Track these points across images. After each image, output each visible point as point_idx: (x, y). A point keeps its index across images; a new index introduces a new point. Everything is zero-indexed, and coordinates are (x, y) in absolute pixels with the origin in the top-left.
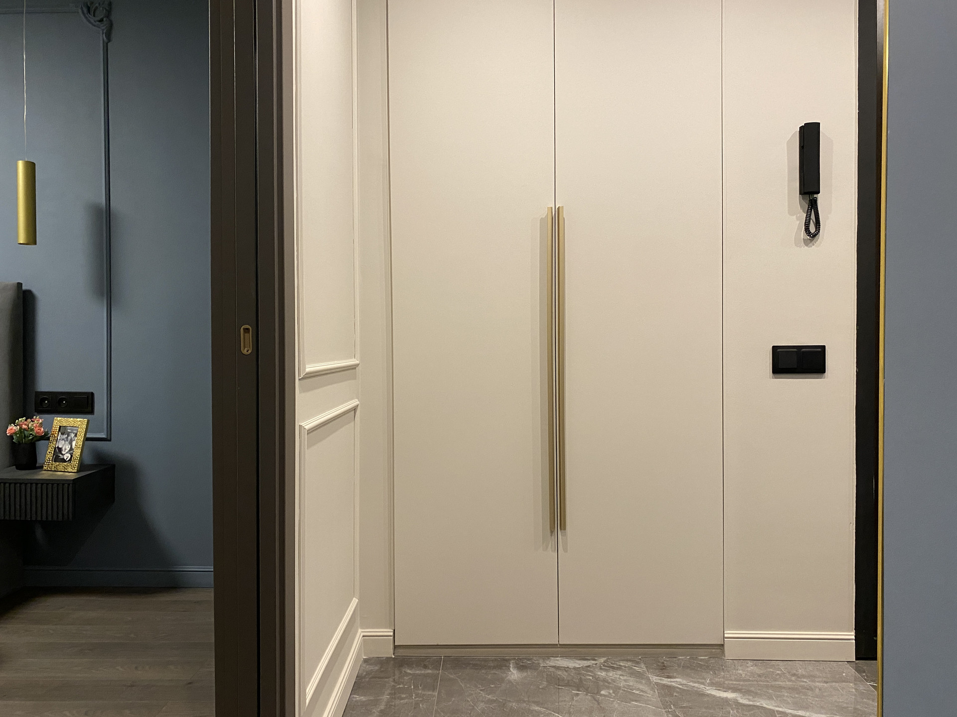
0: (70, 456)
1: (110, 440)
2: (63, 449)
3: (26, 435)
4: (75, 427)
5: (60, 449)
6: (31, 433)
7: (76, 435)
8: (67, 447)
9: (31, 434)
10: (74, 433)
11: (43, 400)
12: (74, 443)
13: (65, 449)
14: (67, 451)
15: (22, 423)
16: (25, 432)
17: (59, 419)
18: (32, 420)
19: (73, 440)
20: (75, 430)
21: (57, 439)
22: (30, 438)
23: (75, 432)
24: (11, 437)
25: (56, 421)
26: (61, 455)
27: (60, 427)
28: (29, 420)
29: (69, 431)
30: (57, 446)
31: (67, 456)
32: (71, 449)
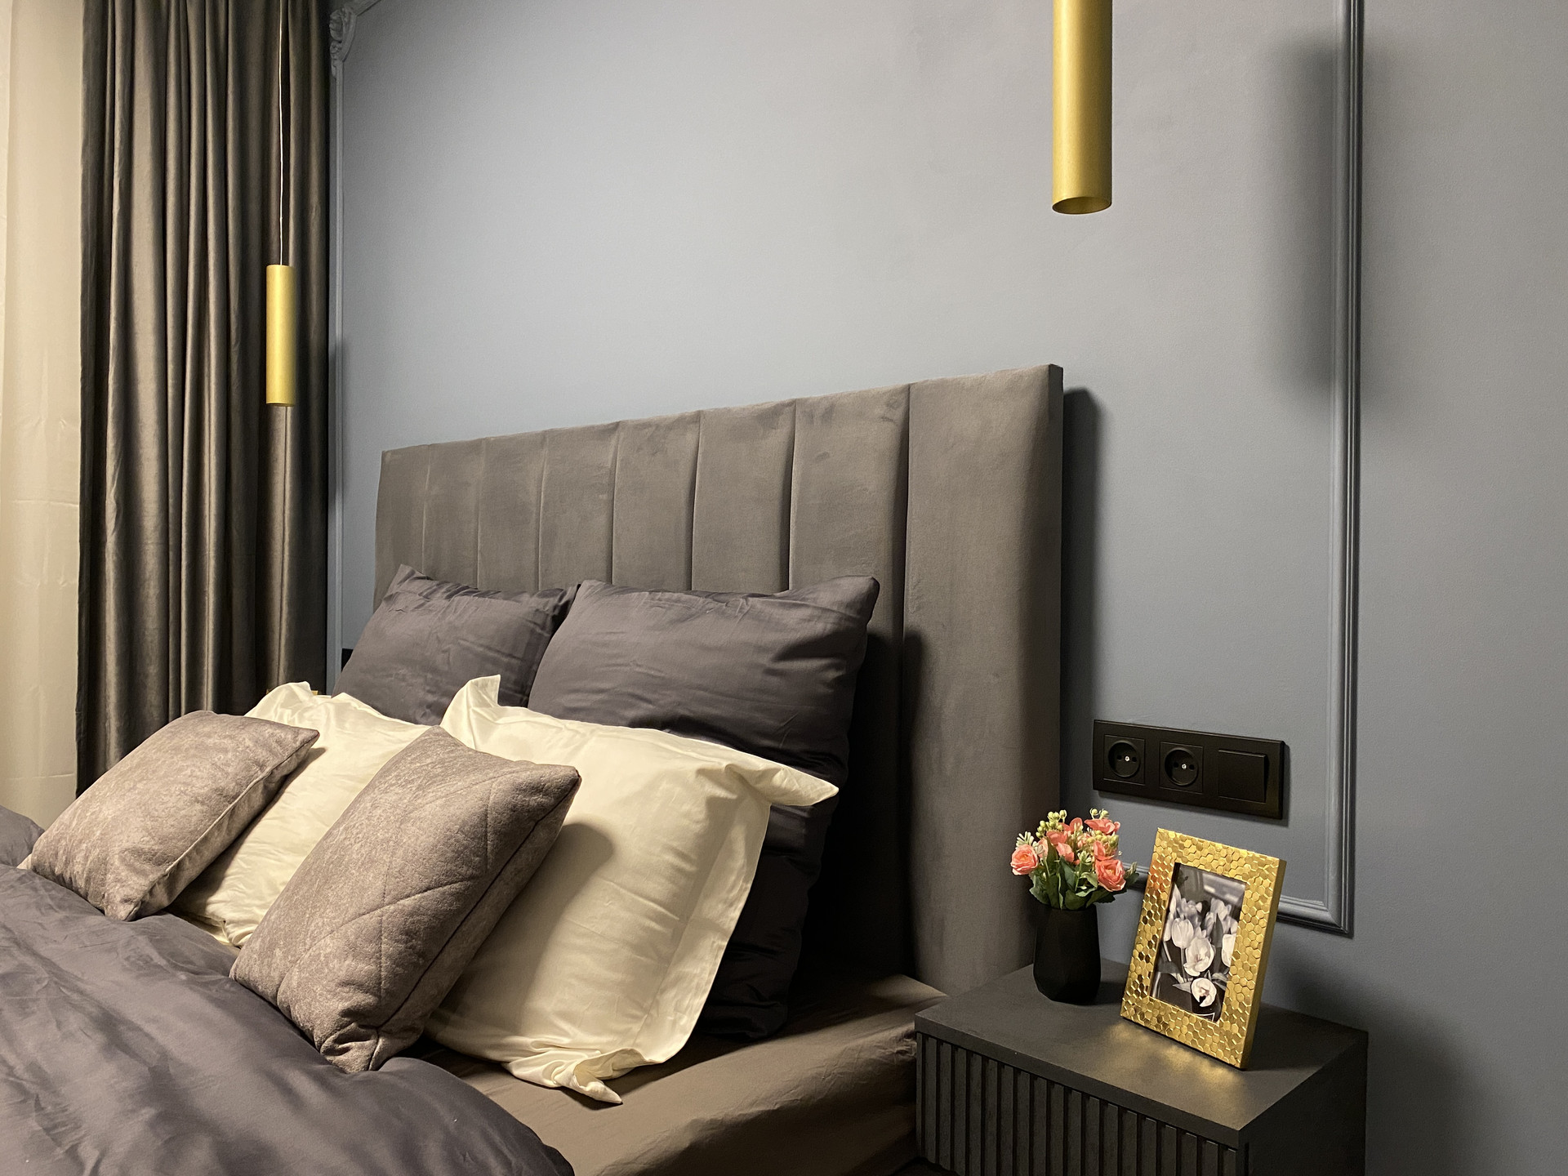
0: (1213, 992)
1: (1349, 935)
2: (1190, 954)
3: (1070, 882)
4: (1232, 879)
5: (1177, 954)
6: (1084, 875)
7: (1236, 914)
8: (1202, 952)
9: (1084, 881)
10: (1226, 903)
11: (1118, 751)
12: (1228, 944)
13: (1198, 960)
14: (1203, 967)
15: (1056, 835)
16: (1067, 870)
17: (1172, 834)
18: (1088, 822)
19: (1225, 929)
20: (1233, 891)
21: (1168, 911)
22: (1082, 894)
23: (1235, 899)
24: (1026, 880)
25: (1165, 844)
26: (1180, 979)
27: (1177, 865)
28: (1078, 824)
29: (1207, 888)
30: (1166, 938)
31: (1203, 989)
32: (1218, 966)
